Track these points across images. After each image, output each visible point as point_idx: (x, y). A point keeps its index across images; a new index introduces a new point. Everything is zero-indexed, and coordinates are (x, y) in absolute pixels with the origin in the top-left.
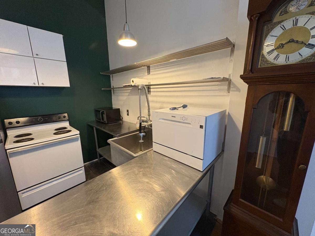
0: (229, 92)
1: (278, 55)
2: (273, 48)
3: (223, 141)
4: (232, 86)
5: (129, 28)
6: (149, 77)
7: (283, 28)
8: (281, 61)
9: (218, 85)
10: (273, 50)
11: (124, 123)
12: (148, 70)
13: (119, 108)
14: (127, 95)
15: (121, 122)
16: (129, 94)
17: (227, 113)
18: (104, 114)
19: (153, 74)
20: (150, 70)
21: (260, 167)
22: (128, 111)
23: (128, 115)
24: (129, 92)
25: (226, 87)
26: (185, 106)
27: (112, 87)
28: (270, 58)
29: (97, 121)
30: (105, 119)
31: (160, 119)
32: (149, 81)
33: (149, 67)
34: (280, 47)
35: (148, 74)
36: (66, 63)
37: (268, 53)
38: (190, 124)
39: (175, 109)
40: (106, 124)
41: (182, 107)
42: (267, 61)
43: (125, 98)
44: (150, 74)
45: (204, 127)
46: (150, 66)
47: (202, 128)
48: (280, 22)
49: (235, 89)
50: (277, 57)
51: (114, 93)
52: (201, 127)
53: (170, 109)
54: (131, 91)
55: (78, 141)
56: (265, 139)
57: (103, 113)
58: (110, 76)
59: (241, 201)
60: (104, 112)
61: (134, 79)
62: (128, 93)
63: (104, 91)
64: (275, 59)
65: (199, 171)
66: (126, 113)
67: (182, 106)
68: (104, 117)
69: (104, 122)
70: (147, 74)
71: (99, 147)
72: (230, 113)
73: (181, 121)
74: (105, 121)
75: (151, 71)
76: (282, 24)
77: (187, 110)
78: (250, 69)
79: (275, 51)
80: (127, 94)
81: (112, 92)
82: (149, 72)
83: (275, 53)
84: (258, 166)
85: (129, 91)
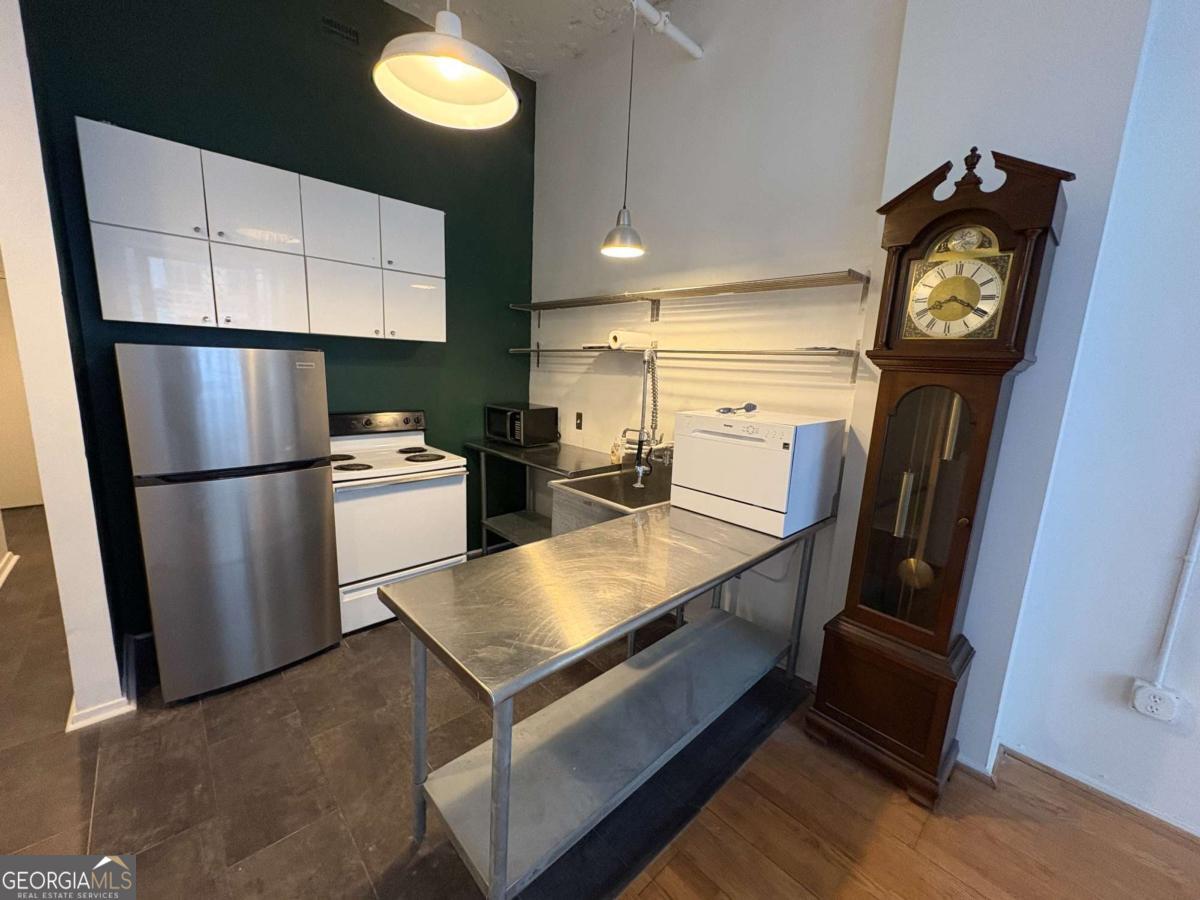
0: (854, 382)
1: (933, 320)
2: (925, 306)
3: (835, 491)
4: (860, 368)
5: (629, 221)
6: (656, 327)
7: (942, 274)
8: (938, 332)
9: (831, 363)
10: (925, 311)
11: (562, 452)
12: (652, 309)
13: (554, 406)
14: (583, 371)
15: (554, 445)
16: (589, 369)
17: (847, 429)
18: (519, 420)
19: (666, 323)
20: (658, 309)
21: (902, 535)
22: (579, 416)
23: (579, 426)
24: (590, 364)
25: (850, 370)
26: (750, 408)
27: (533, 347)
28: (921, 324)
29: (488, 438)
30: (521, 435)
31: (694, 431)
32: (654, 339)
33: (656, 304)
34: (936, 306)
35: (652, 321)
36: (444, 281)
37: (918, 314)
38: (762, 440)
39: (729, 410)
40: (521, 447)
41: (744, 408)
42: (915, 328)
43: (573, 379)
44: (657, 320)
45: (791, 447)
46: (659, 301)
47: (788, 448)
48: (937, 264)
49: (867, 375)
50: (931, 324)
51: (538, 363)
52: (786, 446)
53: (719, 411)
54: (595, 361)
55: (460, 482)
56: (912, 476)
57: (514, 418)
58: (530, 313)
59: (861, 609)
60: (519, 414)
61: (620, 334)
62: (587, 367)
63: (514, 355)
64: (928, 326)
65: (777, 538)
66: (574, 421)
67: (743, 405)
68: (517, 428)
69: (516, 443)
70: (649, 319)
71: (488, 516)
72: (854, 428)
73: (745, 434)
74: (519, 440)
75: (661, 312)
76: (940, 266)
77: (754, 416)
78: (884, 340)
79: (929, 313)
80: (583, 369)
81: (533, 359)
82: (655, 315)
83: (929, 317)
84: (899, 533)
85: (591, 360)
